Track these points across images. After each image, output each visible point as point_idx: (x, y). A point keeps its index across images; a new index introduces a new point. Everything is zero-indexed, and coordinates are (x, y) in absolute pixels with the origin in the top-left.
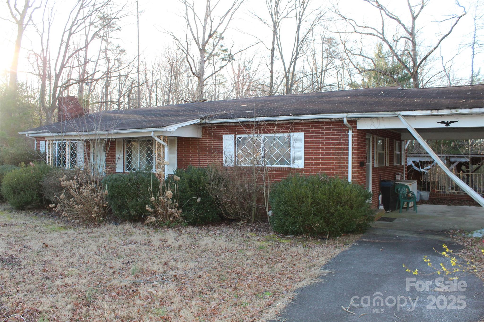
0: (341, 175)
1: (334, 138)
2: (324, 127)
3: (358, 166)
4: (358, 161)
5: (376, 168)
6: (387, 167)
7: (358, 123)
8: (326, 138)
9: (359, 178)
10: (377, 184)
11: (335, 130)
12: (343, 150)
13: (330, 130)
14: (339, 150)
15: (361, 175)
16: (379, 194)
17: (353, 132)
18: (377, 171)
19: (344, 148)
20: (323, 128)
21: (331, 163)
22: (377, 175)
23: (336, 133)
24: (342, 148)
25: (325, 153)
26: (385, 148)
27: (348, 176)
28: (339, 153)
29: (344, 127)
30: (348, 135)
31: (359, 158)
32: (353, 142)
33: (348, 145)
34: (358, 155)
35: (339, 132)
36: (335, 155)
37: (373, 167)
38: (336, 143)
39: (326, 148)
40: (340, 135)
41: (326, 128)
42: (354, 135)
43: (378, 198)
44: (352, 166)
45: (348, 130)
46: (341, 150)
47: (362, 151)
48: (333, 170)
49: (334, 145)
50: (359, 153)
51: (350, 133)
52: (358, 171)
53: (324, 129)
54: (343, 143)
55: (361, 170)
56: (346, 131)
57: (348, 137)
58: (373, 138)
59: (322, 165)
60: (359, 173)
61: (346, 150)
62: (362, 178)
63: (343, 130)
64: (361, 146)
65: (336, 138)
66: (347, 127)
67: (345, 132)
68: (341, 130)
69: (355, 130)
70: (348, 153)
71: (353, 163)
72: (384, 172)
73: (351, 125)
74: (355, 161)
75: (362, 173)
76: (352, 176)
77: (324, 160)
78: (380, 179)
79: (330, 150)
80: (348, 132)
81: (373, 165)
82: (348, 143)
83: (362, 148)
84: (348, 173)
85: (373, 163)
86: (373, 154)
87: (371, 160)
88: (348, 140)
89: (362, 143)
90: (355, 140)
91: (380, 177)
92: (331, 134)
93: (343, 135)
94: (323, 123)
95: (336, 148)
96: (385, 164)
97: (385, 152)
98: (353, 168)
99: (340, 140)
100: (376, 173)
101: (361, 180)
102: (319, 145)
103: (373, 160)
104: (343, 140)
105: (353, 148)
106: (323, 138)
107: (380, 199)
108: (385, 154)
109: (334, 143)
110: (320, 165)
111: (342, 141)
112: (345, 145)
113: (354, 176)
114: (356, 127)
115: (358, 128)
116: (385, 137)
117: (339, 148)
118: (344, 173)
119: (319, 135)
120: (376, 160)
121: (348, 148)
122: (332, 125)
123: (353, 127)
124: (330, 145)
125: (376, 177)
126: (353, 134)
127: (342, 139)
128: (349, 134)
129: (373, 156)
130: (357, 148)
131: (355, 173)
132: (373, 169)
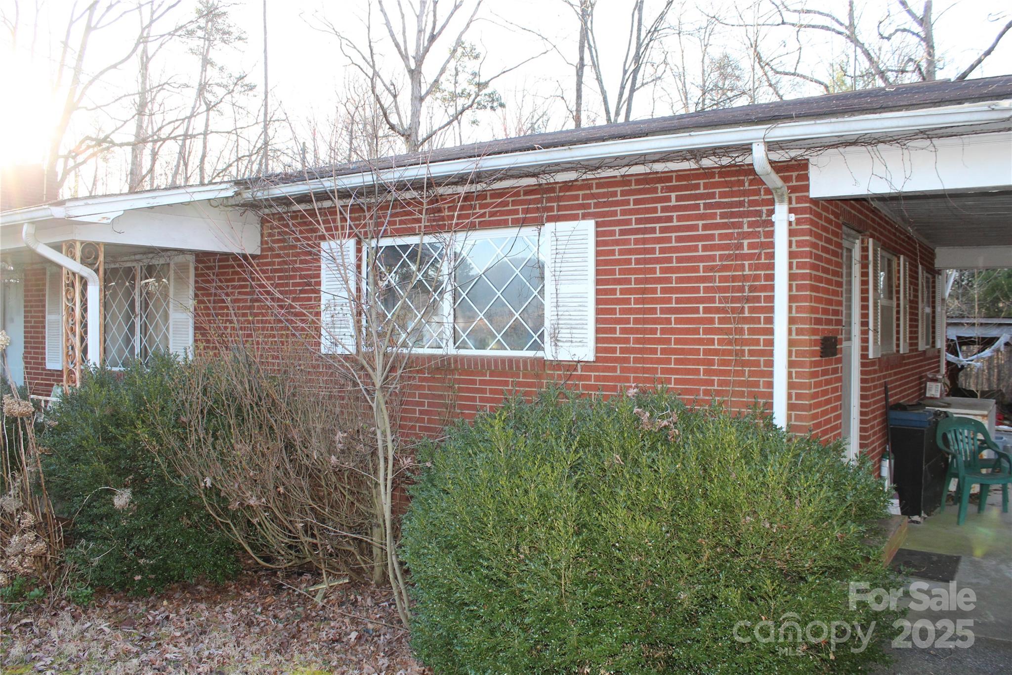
0: (742, 394)
1: (711, 237)
2: (673, 195)
3: (813, 354)
4: (814, 332)
5: (873, 363)
6: (903, 357)
7: (813, 173)
8: (679, 239)
9: (818, 405)
10: (875, 418)
11: (719, 205)
12: (752, 289)
13: (697, 207)
14: (734, 289)
15: (825, 392)
16: (883, 456)
17: (791, 211)
18: (875, 372)
19: (756, 278)
20: (668, 199)
21: (700, 342)
22: (875, 387)
23: (723, 216)
24: (745, 278)
25: (678, 301)
26: (898, 292)
27: (771, 396)
28: (734, 300)
29: (757, 192)
30: (772, 224)
31: (818, 321)
32: (792, 255)
33: (772, 266)
34: (814, 310)
35: (733, 215)
36: (718, 310)
37: (864, 356)
38: (722, 257)
39: (680, 280)
40: (740, 225)
41: (679, 198)
42: (798, 221)
43: (879, 468)
44: (790, 353)
45: (772, 202)
46: (741, 289)
47: (826, 291)
48: (707, 372)
49: (712, 269)
50: (818, 300)
51: (782, 216)
52: (814, 375)
53: (673, 203)
54: (750, 257)
55: (825, 372)
56: (764, 209)
57: (771, 234)
58: (865, 249)
59: (663, 351)
60: (817, 384)
61: (764, 288)
62: (828, 402)
63: (752, 203)
64: (826, 271)
65: (722, 237)
66: (768, 191)
67: (759, 213)
68: (741, 204)
69: (799, 200)
70: (771, 299)
71: (791, 343)
72: (895, 374)
73: (785, 179)
74: (799, 332)
75: (828, 382)
76: (790, 397)
77: (673, 331)
78: (886, 398)
79: (696, 290)
80: (772, 212)
81: (865, 349)
82: (772, 256)
83: (829, 282)
84: (770, 385)
85: (865, 340)
86: (865, 307)
87: (856, 329)
88: (772, 245)
89: (829, 261)
90: (799, 244)
91: (886, 391)
92: (700, 223)
93: (750, 225)
94: (670, 179)
95: (723, 279)
96: (898, 346)
97: (898, 305)
98: (791, 364)
99: (740, 246)
100: (873, 380)
101: (824, 413)
102: (653, 271)
103: (865, 333)
104: (751, 246)
105: (792, 277)
106: (669, 240)
107: (886, 471)
108: (898, 312)
109: (712, 258)
110: (654, 351)
111: (746, 251)
112: (758, 267)
113: (798, 397)
114: (806, 188)
115: (815, 192)
116: (896, 253)
117: (734, 279)
118: (756, 384)
119: (653, 230)
120: (875, 331)
121: (771, 277)
122: (706, 186)
123: (793, 190)
124: (696, 269)
125: (873, 395)
126: (793, 217)
127: (746, 242)
128: (774, 218)
129: (865, 316)
130: (810, 277)
131: (801, 386)
132: (863, 365)
